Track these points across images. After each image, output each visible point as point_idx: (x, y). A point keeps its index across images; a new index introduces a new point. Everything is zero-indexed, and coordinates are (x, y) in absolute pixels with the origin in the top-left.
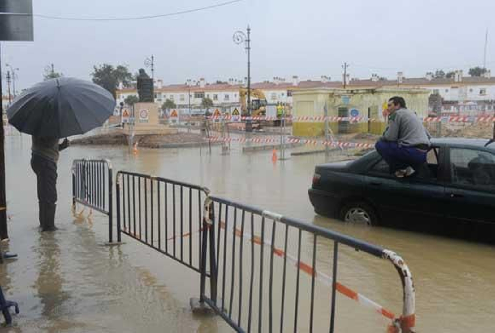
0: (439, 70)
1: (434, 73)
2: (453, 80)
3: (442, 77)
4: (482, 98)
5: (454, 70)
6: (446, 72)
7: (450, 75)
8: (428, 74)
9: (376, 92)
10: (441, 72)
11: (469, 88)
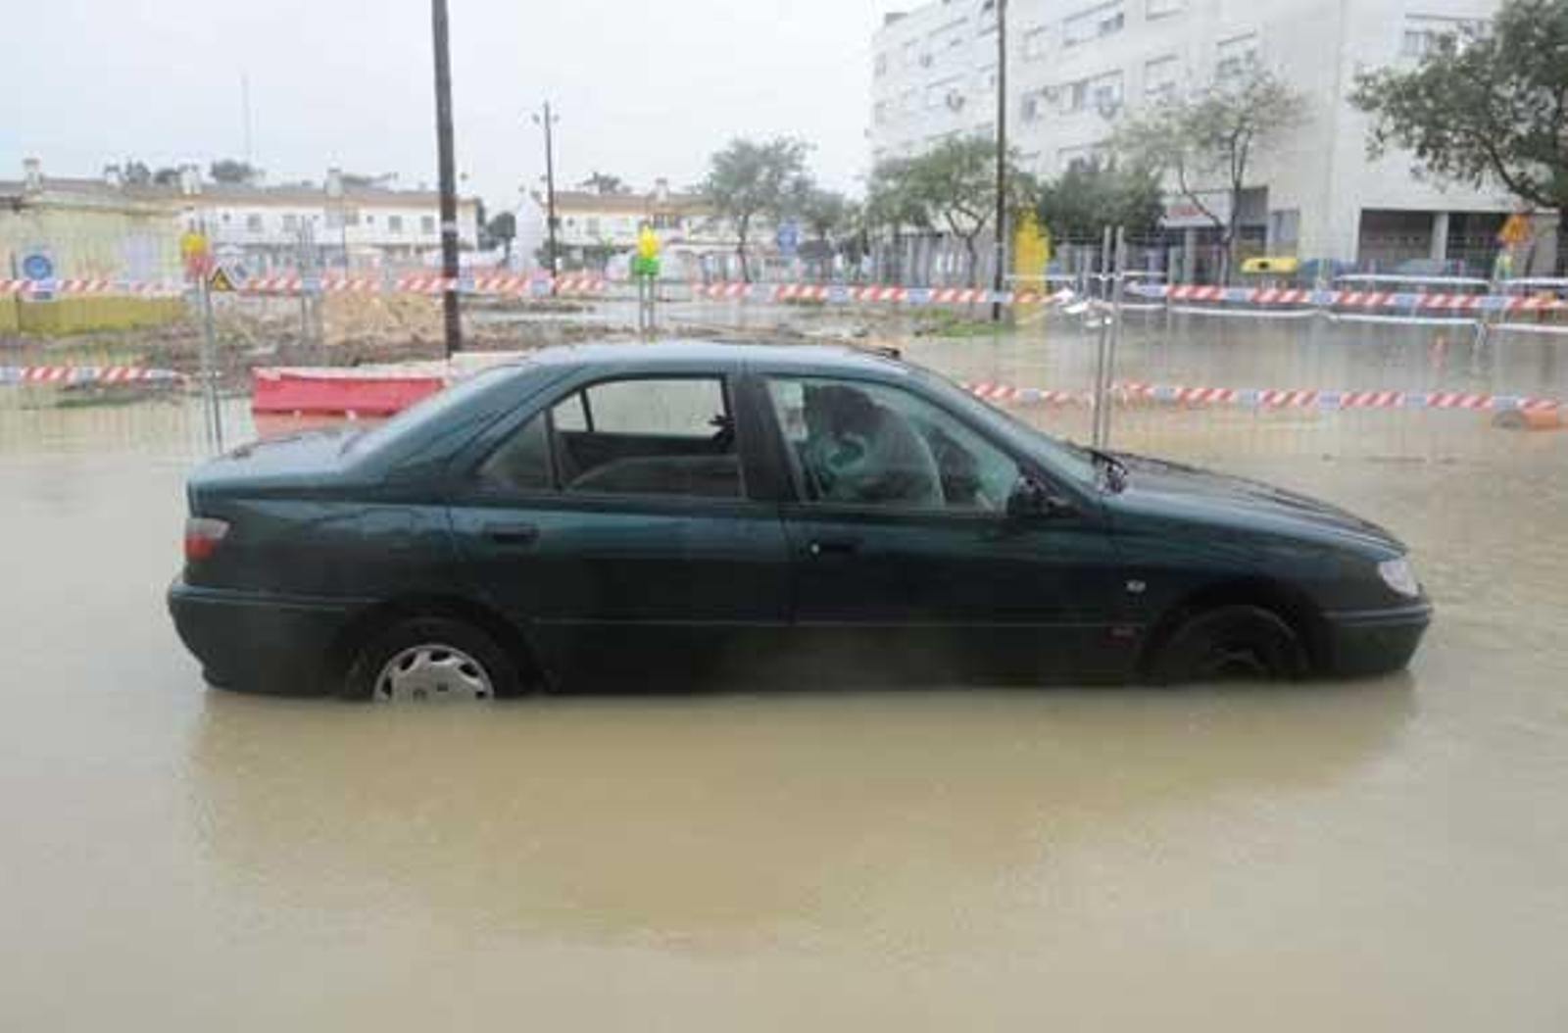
0: (135, 161)
1: (123, 169)
2: (180, 189)
3: (144, 181)
4: (252, 238)
5: (175, 166)
6: (153, 168)
7: (164, 177)
8: (109, 169)
9: (26, 206)
10: (140, 166)
11: (221, 210)
